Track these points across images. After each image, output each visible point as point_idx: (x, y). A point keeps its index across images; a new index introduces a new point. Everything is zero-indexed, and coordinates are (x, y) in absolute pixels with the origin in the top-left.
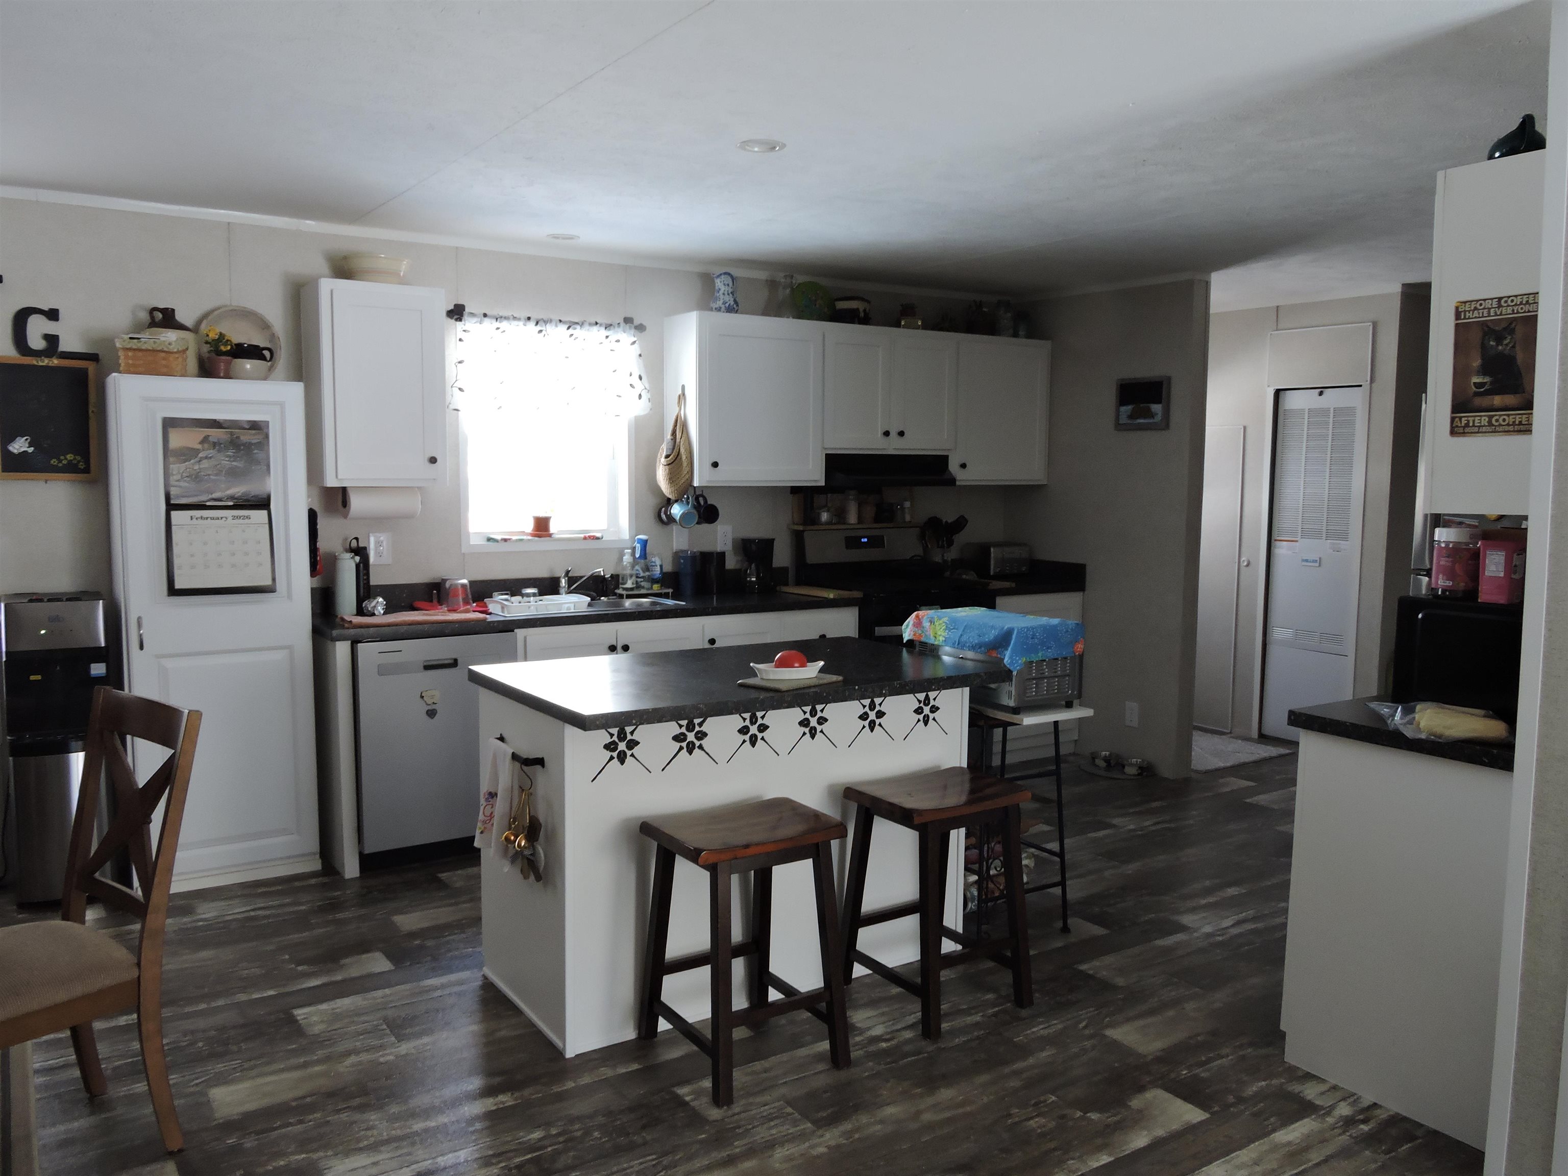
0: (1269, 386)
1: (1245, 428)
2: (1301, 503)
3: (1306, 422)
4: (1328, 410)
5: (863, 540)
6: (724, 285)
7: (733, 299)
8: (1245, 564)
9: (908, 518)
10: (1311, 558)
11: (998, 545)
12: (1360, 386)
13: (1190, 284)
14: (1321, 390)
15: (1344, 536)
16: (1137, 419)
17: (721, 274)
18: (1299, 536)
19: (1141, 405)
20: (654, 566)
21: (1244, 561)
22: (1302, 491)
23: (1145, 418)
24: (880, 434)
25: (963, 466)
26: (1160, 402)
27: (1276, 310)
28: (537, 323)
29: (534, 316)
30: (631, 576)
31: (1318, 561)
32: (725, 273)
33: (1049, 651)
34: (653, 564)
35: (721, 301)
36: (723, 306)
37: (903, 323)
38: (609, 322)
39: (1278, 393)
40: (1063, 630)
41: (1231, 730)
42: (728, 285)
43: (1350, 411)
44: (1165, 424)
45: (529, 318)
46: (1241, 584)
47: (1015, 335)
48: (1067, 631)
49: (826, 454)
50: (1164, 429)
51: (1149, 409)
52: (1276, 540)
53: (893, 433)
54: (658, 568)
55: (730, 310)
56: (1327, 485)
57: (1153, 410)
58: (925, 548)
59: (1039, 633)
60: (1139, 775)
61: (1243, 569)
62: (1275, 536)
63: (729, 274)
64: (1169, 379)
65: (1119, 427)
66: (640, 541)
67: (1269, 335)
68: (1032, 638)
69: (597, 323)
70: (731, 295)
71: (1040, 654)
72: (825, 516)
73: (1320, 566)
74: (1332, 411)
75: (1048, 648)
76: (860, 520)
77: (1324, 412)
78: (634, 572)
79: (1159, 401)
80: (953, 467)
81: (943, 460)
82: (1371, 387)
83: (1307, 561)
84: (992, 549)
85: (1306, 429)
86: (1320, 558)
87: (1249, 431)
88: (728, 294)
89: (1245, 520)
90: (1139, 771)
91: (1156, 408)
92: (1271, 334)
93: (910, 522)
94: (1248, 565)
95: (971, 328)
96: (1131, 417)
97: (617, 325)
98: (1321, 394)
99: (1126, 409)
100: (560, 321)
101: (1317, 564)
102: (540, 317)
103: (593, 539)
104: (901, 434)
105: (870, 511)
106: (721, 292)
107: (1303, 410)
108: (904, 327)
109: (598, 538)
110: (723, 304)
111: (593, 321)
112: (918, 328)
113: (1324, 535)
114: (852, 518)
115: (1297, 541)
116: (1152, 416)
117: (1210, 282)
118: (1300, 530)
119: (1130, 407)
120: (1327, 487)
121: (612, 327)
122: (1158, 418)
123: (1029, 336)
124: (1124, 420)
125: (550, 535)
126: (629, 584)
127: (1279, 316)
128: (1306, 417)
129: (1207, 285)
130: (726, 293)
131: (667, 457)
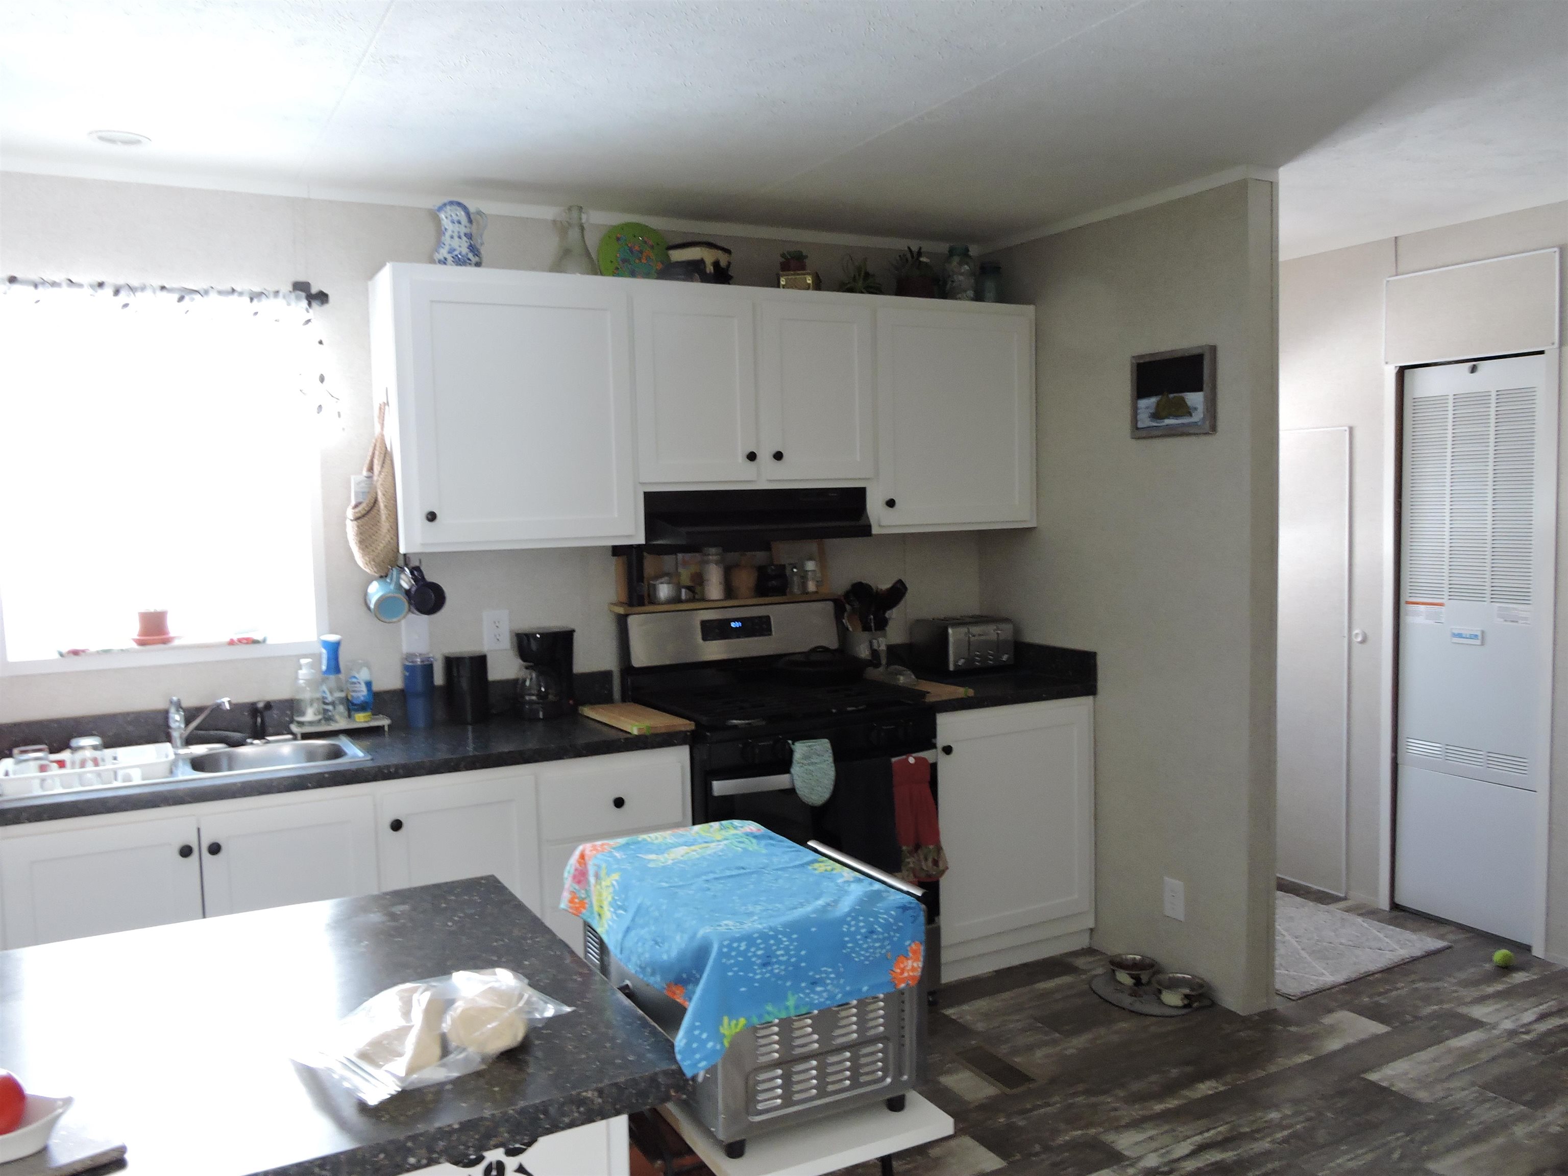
0: (1387, 363)
1: (1351, 429)
2: (1447, 545)
3: (1450, 416)
4: (1487, 395)
5: (733, 625)
6: (453, 222)
7: (466, 245)
8: (1359, 639)
9: (811, 586)
10: (1466, 630)
11: (959, 622)
12: (1542, 352)
13: (1242, 186)
14: (1474, 363)
15: (1522, 596)
16: (1164, 418)
17: (445, 205)
18: (1446, 597)
19: (1171, 396)
20: (355, 683)
21: (1357, 634)
22: (1447, 526)
23: (1176, 416)
24: (741, 458)
25: (891, 503)
26: (1200, 389)
27: (1393, 243)
28: (117, 292)
29: (111, 280)
30: (312, 702)
31: (1480, 638)
32: (451, 203)
33: (819, 989)
34: (354, 680)
35: (447, 248)
36: (449, 257)
37: (783, 282)
38: (257, 289)
39: (1402, 372)
40: (857, 932)
41: (1347, 893)
42: (459, 222)
43: (1525, 395)
44: (1211, 426)
45: (101, 285)
46: (1354, 667)
47: (979, 297)
48: (872, 932)
49: (645, 493)
50: (1206, 434)
51: (1182, 402)
52: (1408, 603)
53: (765, 456)
54: (364, 688)
55: (460, 261)
56: (1490, 514)
57: (1189, 403)
58: (843, 633)
59: (787, 949)
60: (1185, 1006)
61: (1356, 648)
62: (1405, 597)
63: (459, 204)
64: (1213, 349)
65: (1138, 433)
66: (326, 644)
67: (1385, 282)
68: (765, 965)
69: (233, 291)
70: (464, 238)
71: (791, 1002)
72: (664, 591)
73: (1483, 644)
74: (1493, 397)
75: (815, 983)
76: (730, 591)
77: (1481, 398)
78: (318, 695)
79: (1198, 388)
80: (874, 507)
81: (859, 495)
82: (1560, 351)
83: (1460, 636)
84: (950, 631)
85: (1450, 427)
86: (1483, 632)
87: (1358, 434)
88: (460, 237)
89: (1357, 571)
90: (1186, 1002)
91: (1195, 399)
92: (1388, 281)
93: (816, 592)
94: (1364, 641)
95: (904, 288)
96: (1156, 416)
97: (272, 294)
98: (1473, 370)
99: (1148, 404)
100: (163, 288)
101: (1478, 642)
102: (121, 281)
103: (247, 643)
104: (778, 456)
105: (745, 580)
106: (448, 234)
107: (1444, 397)
108: (784, 287)
109: (256, 642)
110: (449, 252)
111: (227, 287)
112: (808, 288)
113: (1488, 595)
114: (714, 589)
115: (1441, 605)
116: (1188, 412)
117: (1277, 184)
118: (1446, 586)
119: (1153, 401)
120: (1490, 518)
121: (263, 297)
122: (1197, 417)
123: (1002, 298)
124: (1145, 420)
125: (166, 641)
126: (310, 715)
127: (1399, 252)
128: (1450, 408)
129: (1272, 186)
130: (456, 235)
131: (356, 506)
